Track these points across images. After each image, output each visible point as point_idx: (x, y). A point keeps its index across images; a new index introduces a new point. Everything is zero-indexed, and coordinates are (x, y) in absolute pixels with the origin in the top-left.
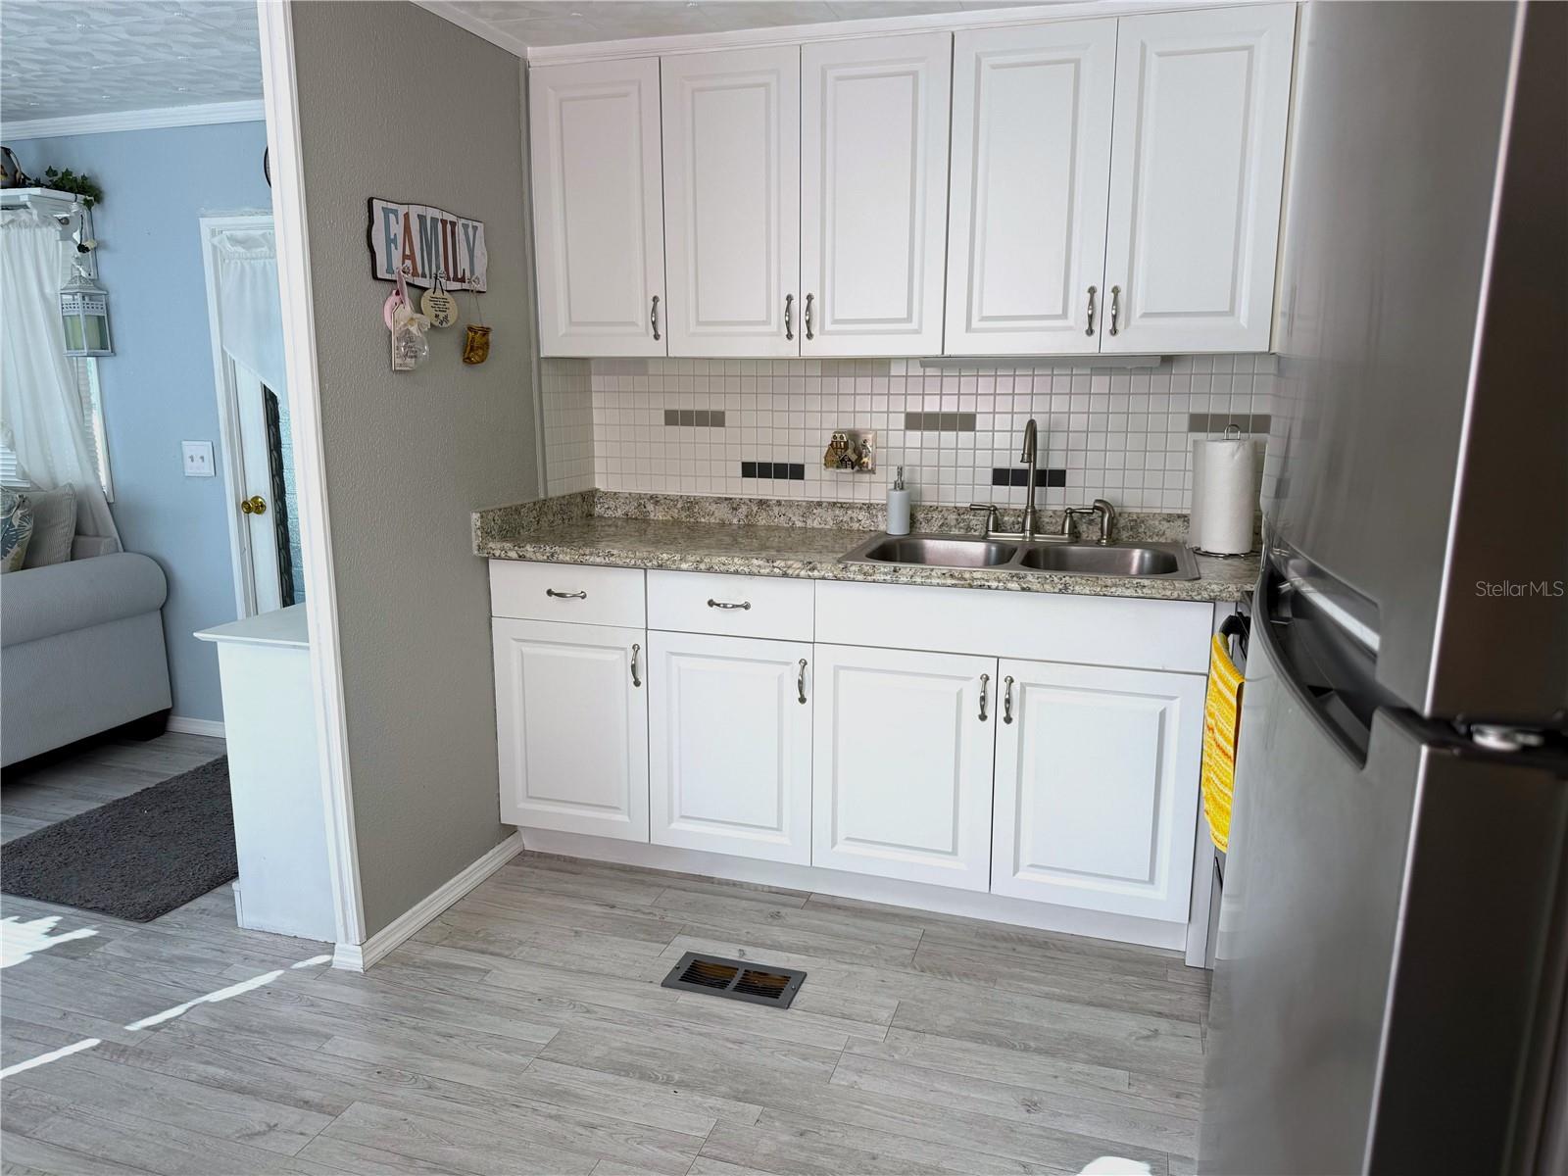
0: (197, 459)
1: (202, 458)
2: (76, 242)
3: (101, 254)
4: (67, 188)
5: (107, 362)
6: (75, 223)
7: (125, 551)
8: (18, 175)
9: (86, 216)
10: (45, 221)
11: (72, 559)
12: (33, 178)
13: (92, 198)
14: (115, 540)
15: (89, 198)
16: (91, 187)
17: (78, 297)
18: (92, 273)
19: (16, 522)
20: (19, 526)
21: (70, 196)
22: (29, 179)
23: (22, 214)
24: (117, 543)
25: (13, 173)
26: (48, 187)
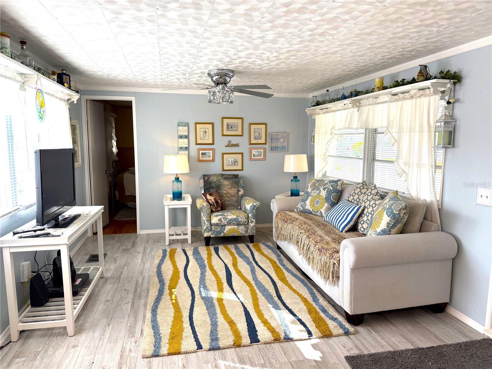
0: (484, 197)
1: (487, 197)
2: (446, 100)
3: (457, 105)
4: (447, 78)
5: (450, 151)
6: (448, 93)
7: (442, 231)
8: (428, 76)
9: (452, 89)
10: (435, 93)
11: (419, 232)
12: (434, 76)
13: (457, 81)
14: (439, 225)
15: (455, 81)
16: (457, 76)
17: (442, 124)
18: (450, 113)
19: (402, 215)
20: (403, 217)
21: (448, 81)
22: (432, 77)
23: (427, 91)
24: (439, 226)
25: (426, 75)
26: (439, 78)
